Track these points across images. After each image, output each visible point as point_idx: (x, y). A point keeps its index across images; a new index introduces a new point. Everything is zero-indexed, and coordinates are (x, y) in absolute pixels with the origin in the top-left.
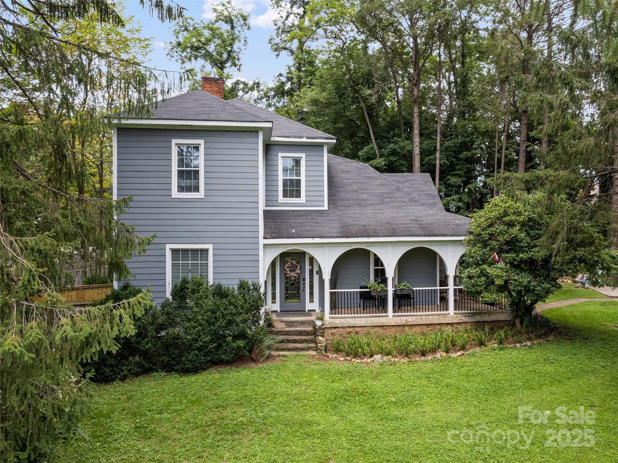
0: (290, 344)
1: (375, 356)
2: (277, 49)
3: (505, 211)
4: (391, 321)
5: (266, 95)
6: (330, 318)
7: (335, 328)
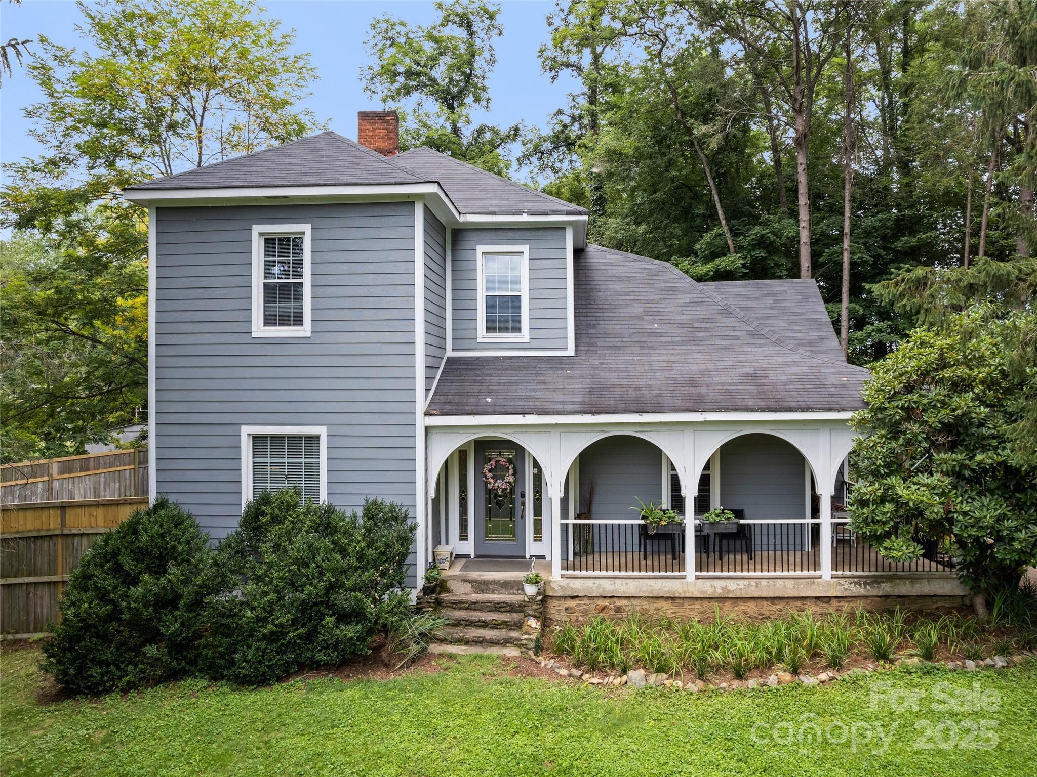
0: (474, 629)
1: (631, 673)
2: (555, 67)
3: (942, 356)
4: (691, 589)
5: (537, 150)
6: (562, 576)
7: (573, 598)
